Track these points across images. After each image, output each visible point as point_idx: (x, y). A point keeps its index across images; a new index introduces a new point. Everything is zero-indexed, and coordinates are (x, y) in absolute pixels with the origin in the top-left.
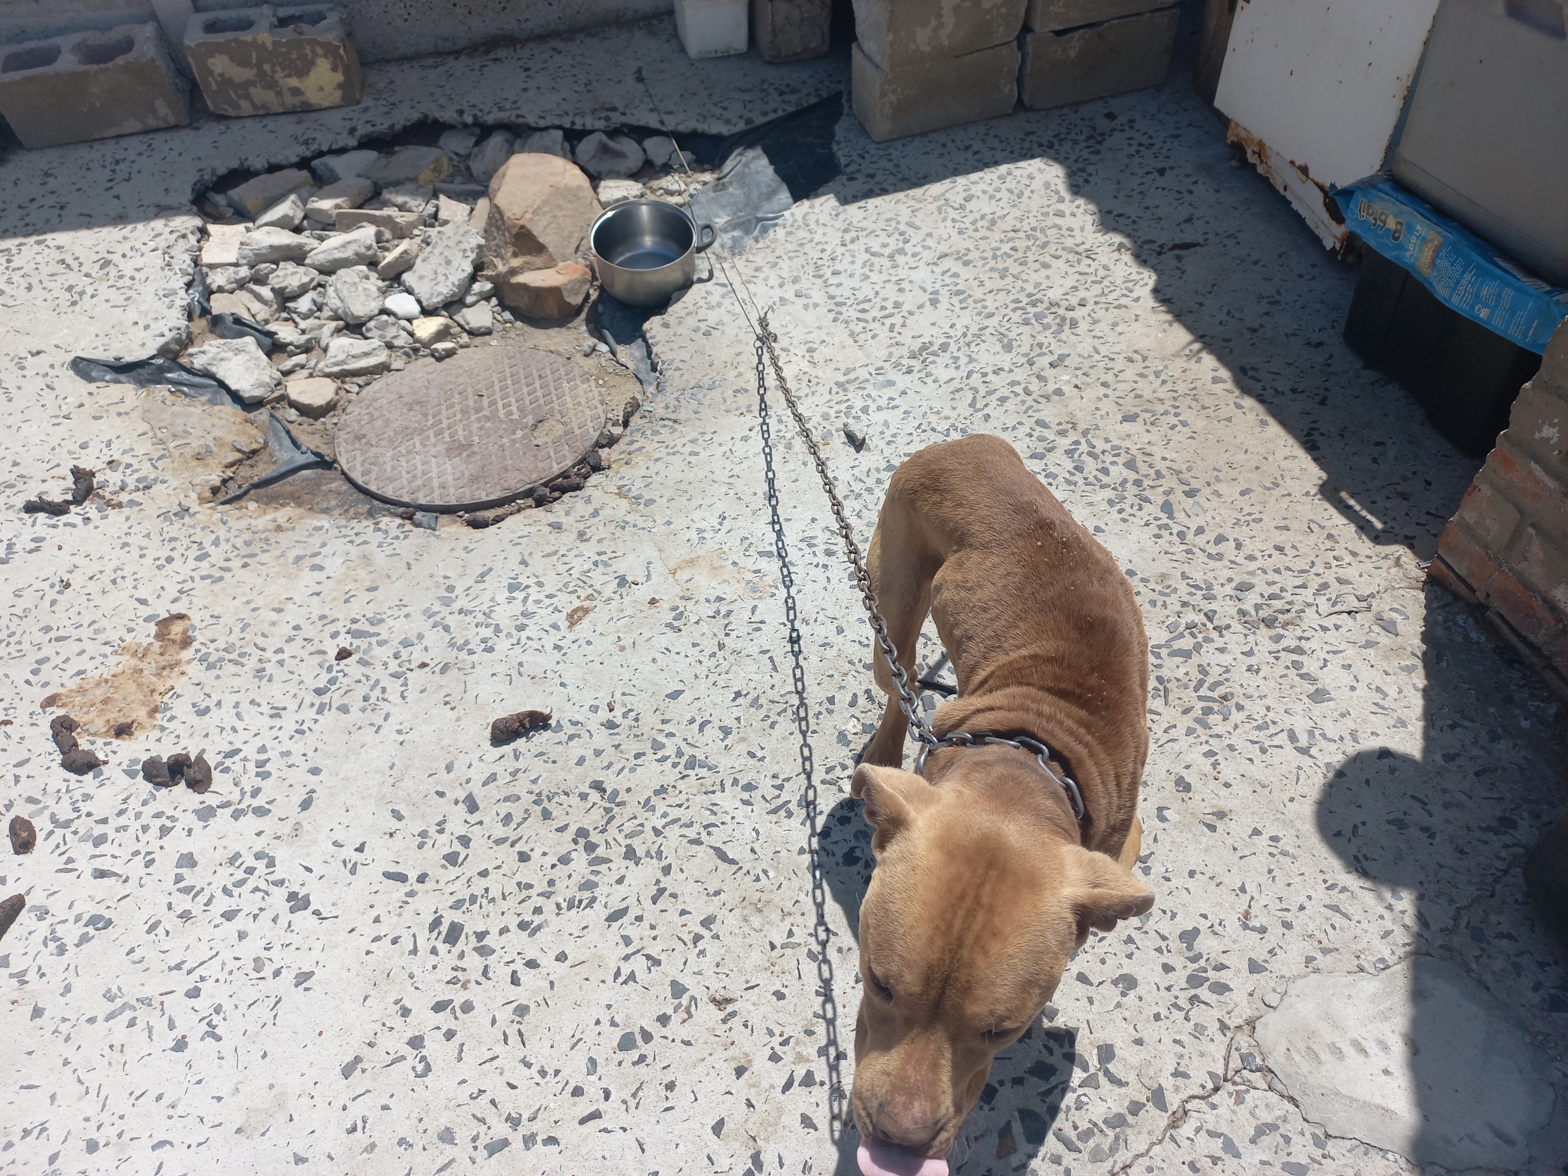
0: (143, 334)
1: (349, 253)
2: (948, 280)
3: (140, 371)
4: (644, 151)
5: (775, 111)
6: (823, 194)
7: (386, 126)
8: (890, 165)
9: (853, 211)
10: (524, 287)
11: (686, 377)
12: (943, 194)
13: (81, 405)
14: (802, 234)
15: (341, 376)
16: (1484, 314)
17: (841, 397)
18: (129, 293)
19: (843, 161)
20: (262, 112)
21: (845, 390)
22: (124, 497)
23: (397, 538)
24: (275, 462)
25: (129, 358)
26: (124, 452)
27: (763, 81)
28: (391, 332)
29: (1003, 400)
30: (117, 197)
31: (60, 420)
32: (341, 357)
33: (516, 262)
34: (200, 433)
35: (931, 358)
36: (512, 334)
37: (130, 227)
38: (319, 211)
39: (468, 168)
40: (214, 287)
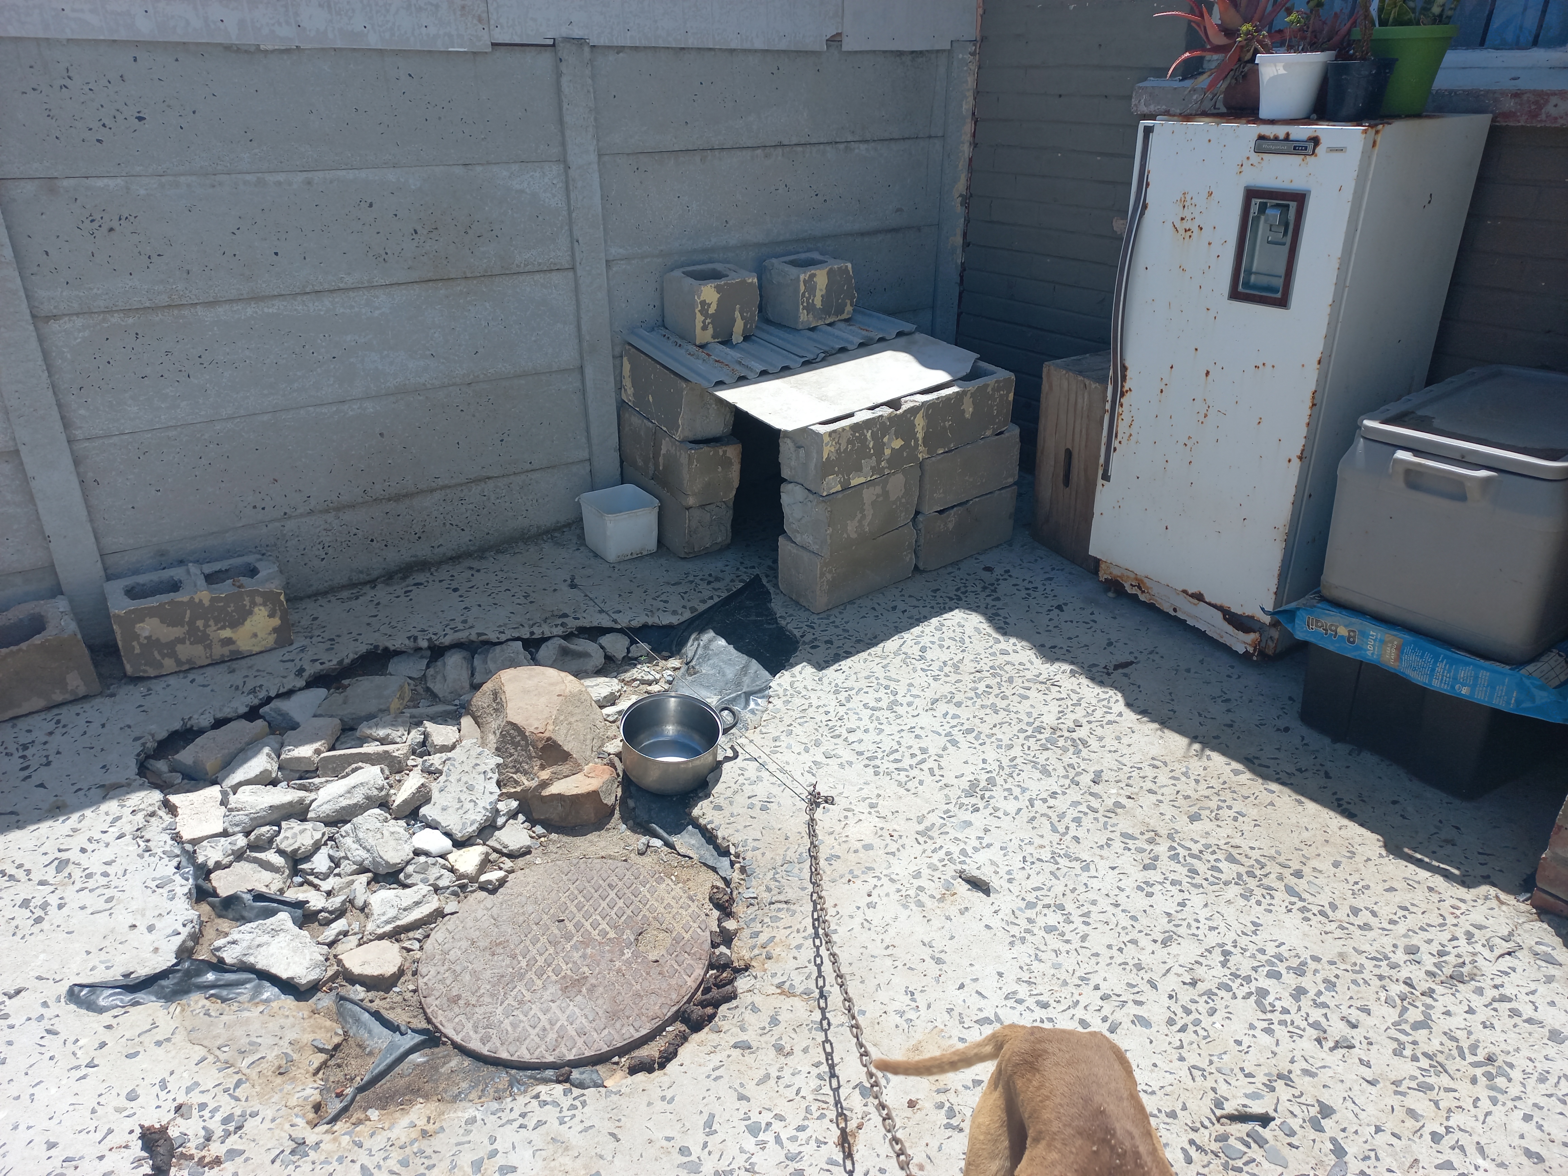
0: (150, 937)
1: (358, 797)
2: (954, 722)
3: (164, 983)
4: (602, 647)
5: (711, 598)
6: (797, 664)
7: (335, 662)
8: (839, 631)
9: (830, 672)
10: (560, 797)
11: (769, 855)
12: (900, 649)
13: (103, 1045)
14: (797, 701)
15: (395, 935)
16: (1465, 691)
17: (930, 846)
18: (109, 893)
19: (796, 632)
20: (186, 667)
21: (931, 838)
22: (216, 1149)
23: (573, 1107)
24: (371, 1054)
25: (143, 971)
26: (189, 1090)
27: (687, 574)
28: (434, 873)
29: (1077, 821)
30: (42, 785)
31: (84, 1071)
32: (392, 913)
33: (545, 775)
34: (272, 1040)
35: (987, 794)
36: (552, 848)
37: (75, 816)
38: (299, 760)
39: (428, 689)
40: (211, 864)
